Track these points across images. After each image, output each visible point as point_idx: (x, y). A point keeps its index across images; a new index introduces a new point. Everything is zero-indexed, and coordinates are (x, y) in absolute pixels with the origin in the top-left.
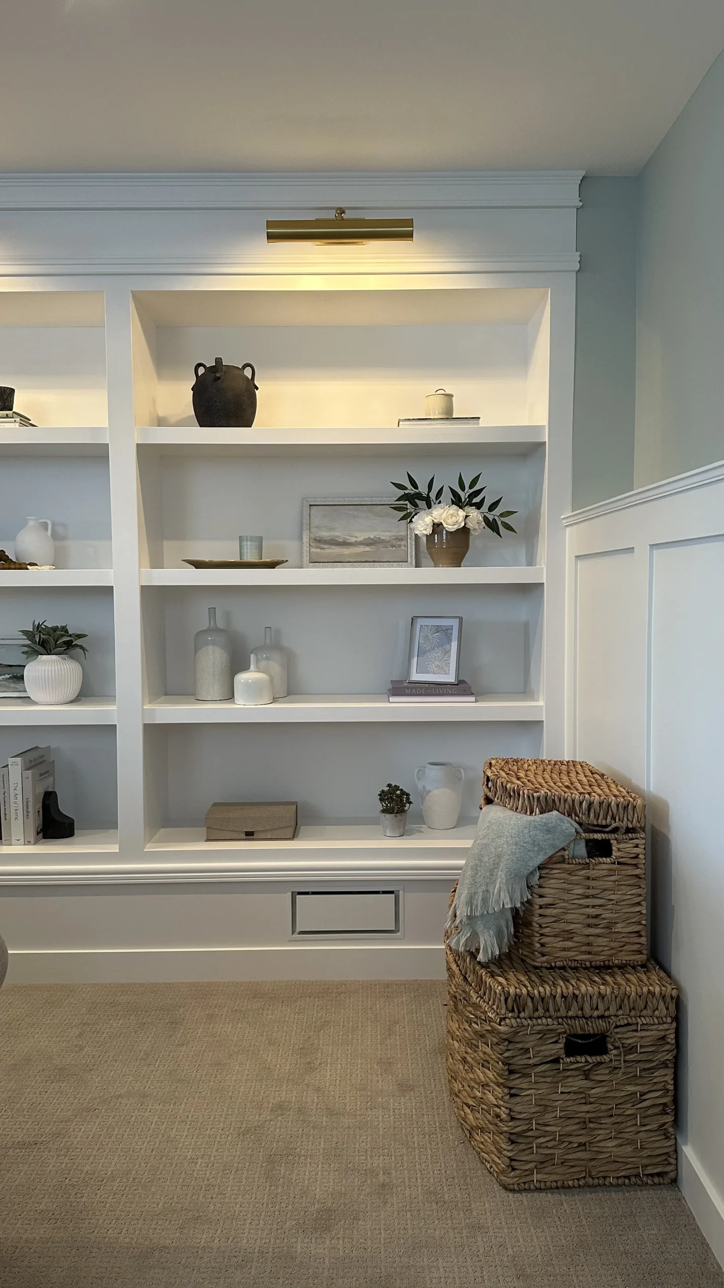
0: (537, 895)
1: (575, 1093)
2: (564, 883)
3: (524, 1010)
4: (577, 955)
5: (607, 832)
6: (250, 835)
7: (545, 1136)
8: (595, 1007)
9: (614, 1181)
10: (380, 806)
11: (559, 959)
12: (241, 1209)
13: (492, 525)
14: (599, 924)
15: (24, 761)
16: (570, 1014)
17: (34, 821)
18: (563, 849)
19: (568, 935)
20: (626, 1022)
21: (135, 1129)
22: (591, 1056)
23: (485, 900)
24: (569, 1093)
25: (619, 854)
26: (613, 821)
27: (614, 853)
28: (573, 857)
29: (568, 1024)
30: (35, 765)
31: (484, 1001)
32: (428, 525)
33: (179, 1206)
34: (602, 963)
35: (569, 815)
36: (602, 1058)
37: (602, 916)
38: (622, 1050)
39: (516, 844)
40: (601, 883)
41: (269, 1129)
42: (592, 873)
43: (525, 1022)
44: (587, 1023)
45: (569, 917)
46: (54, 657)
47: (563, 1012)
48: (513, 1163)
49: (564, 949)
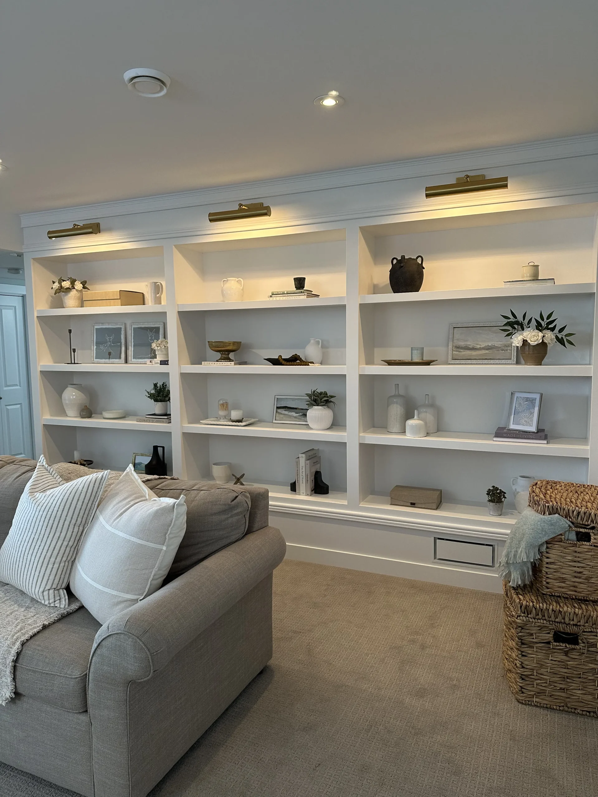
0: (546, 557)
1: (559, 661)
2: (561, 552)
3: (531, 614)
4: (568, 591)
5: (588, 529)
6: (413, 505)
7: (541, 680)
8: (572, 619)
9: (581, 712)
10: (487, 498)
11: (557, 592)
12: (384, 679)
13: (561, 341)
14: (581, 577)
15: (306, 456)
16: (557, 620)
17: (310, 485)
18: (561, 535)
19: (563, 580)
20: (590, 630)
21: (344, 636)
22: (569, 644)
23: (515, 556)
24: (555, 661)
25: (595, 541)
26: (592, 523)
27: (592, 540)
28: (568, 540)
29: (555, 626)
30: (311, 458)
31: (512, 606)
32: (520, 341)
33: (357, 671)
34: (582, 598)
35: (566, 517)
36: (575, 647)
37: (583, 573)
38: (586, 644)
39: (533, 529)
40: (583, 555)
41: (405, 649)
42: (577, 549)
43: (531, 620)
44: (567, 627)
45: (563, 571)
46: (320, 407)
47: (553, 618)
48: (523, 690)
49: (560, 587)
